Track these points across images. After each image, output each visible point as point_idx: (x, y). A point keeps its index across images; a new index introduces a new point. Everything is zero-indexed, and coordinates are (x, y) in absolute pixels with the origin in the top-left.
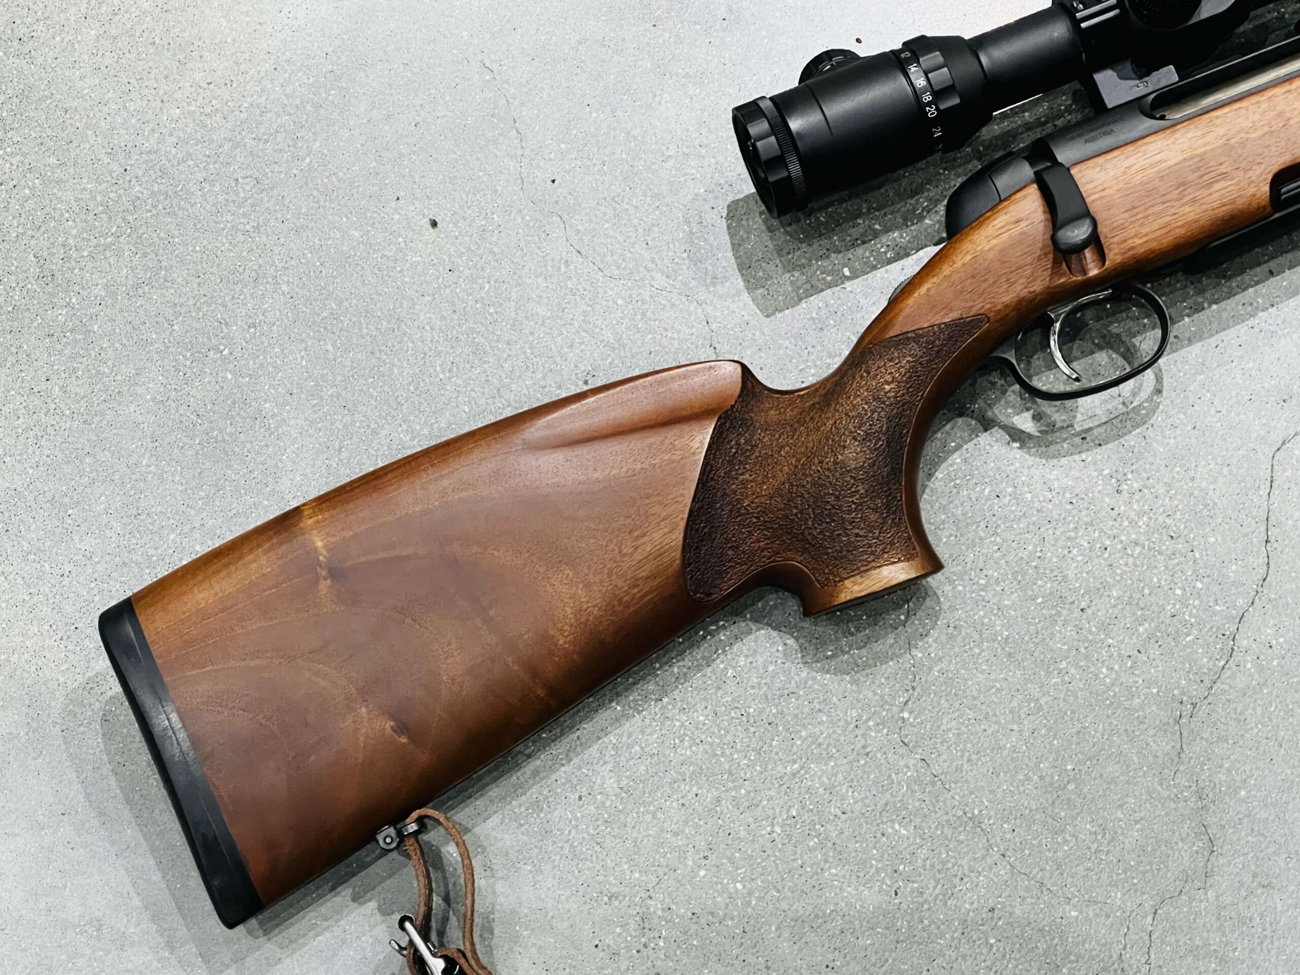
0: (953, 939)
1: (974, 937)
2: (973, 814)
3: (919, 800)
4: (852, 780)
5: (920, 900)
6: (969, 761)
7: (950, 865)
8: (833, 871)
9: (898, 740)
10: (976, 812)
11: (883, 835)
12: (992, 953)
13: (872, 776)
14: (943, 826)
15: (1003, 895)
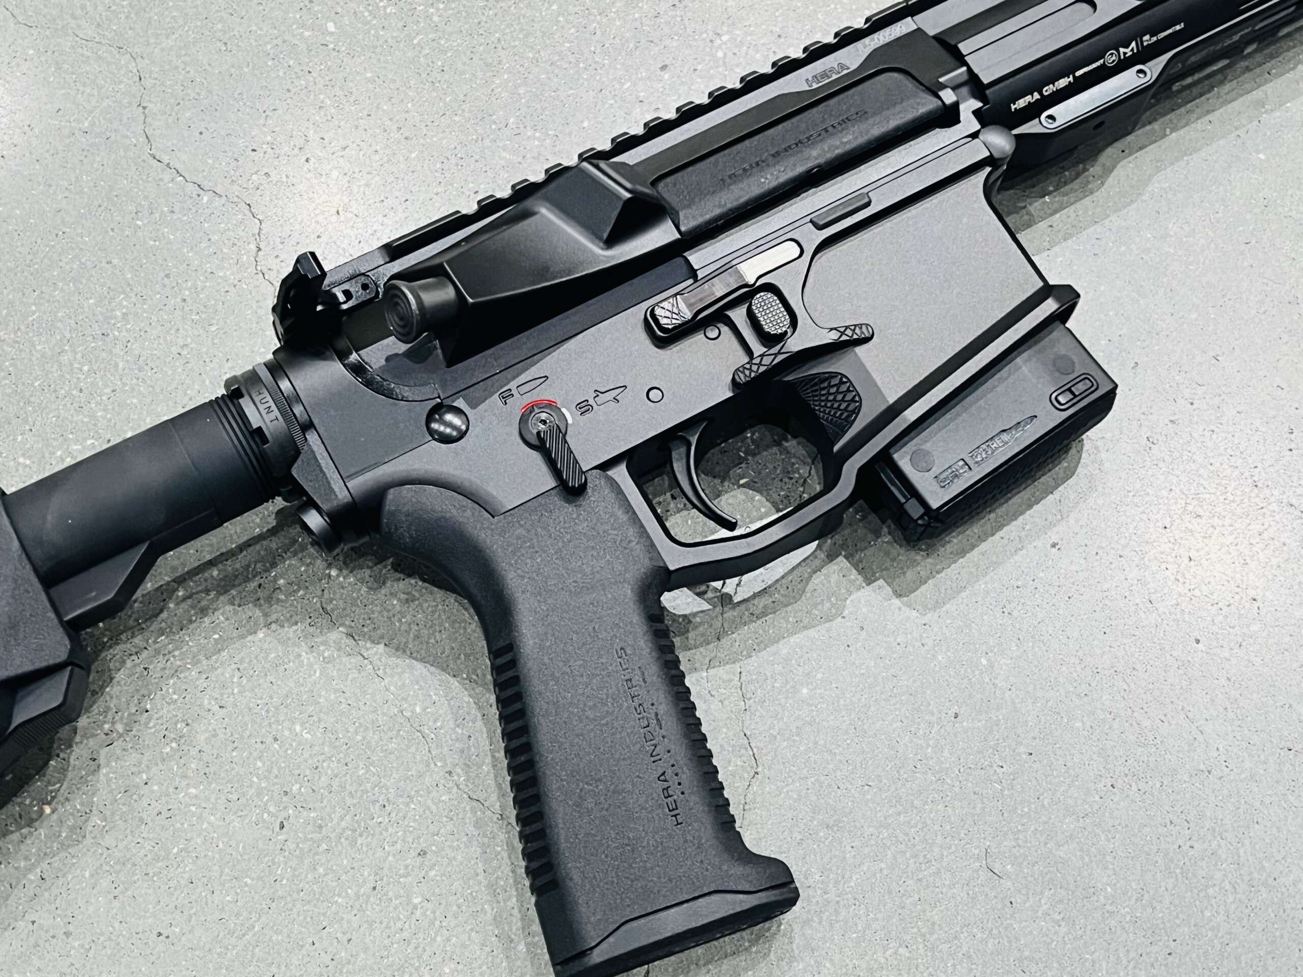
0: (358, 896)
1: (391, 894)
2: (413, 712)
3: (336, 691)
4: (242, 661)
5: (317, 836)
6: (417, 637)
7: (369, 786)
8: (192, 791)
9: (318, 605)
10: (418, 710)
11: (276, 739)
12: (414, 918)
13: (273, 655)
14: (367, 729)
15: (442, 831)
